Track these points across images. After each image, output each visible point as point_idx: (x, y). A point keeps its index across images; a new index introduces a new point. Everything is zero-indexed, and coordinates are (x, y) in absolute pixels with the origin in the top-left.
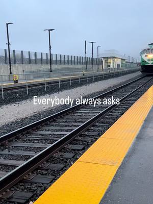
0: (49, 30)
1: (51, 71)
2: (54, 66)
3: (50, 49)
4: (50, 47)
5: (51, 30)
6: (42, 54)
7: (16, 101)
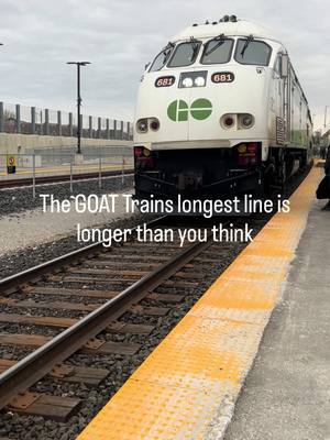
0: (79, 64)
1: (79, 152)
2: (86, 142)
3: (79, 104)
4: (79, 100)
5: (83, 64)
6: (59, 113)
7: (12, 211)
